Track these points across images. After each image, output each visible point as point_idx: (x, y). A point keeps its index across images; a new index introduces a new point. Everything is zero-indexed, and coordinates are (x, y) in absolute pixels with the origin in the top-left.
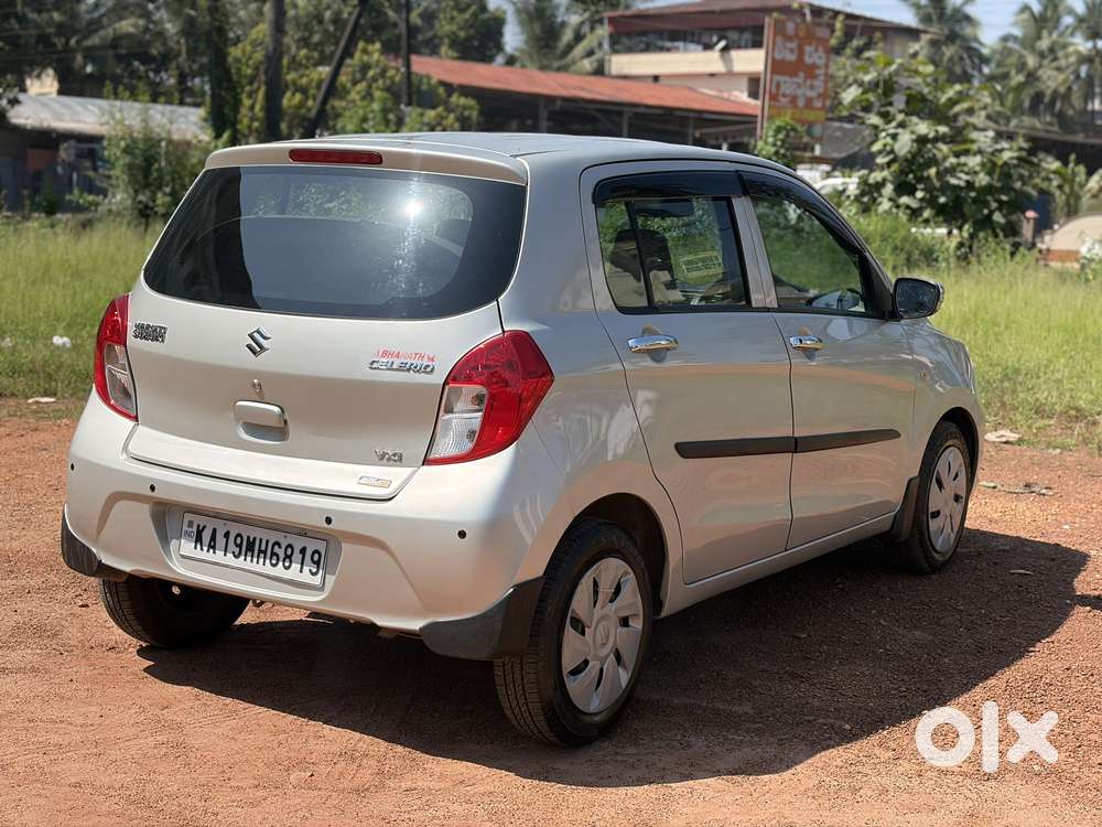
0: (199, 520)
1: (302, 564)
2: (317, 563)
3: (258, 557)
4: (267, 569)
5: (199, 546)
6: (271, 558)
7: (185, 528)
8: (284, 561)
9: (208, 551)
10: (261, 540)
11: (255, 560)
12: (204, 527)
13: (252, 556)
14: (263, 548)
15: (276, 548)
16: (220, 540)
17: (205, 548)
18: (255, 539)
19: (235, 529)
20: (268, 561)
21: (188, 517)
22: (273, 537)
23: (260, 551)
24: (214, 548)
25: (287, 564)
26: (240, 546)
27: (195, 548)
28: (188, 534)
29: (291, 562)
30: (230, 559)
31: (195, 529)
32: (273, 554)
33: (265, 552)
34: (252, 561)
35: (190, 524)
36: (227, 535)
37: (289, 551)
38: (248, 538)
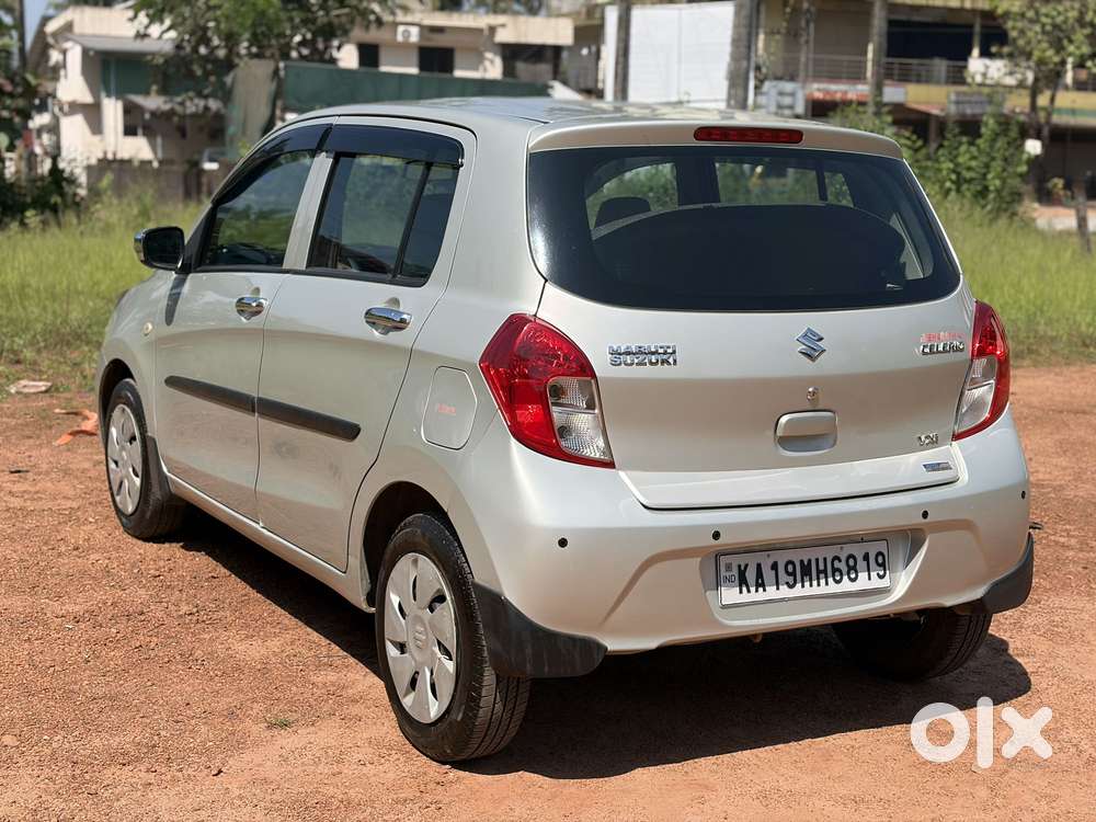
0: (736, 561)
1: (869, 571)
2: (883, 565)
3: (818, 579)
4: (833, 588)
5: (744, 589)
6: (833, 576)
7: (723, 573)
8: (848, 574)
9: (757, 591)
10: (817, 560)
11: (815, 583)
12: (746, 566)
13: (811, 580)
14: (822, 567)
15: (837, 564)
16: (768, 574)
17: (753, 589)
18: (810, 561)
19: (782, 558)
20: (830, 580)
21: (724, 560)
22: (829, 553)
23: (819, 572)
24: (763, 585)
25: (853, 576)
26: (793, 574)
27: (741, 592)
28: (729, 580)
29: (856, 572)
30: (785, 592)
31: (735, 572)
32: (835, 570)
33: (825, 571)
34: (811, 585)
35: (729, 568)
36: (775, 567)
37: (851, 562)
38: (802, 562)
